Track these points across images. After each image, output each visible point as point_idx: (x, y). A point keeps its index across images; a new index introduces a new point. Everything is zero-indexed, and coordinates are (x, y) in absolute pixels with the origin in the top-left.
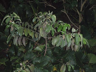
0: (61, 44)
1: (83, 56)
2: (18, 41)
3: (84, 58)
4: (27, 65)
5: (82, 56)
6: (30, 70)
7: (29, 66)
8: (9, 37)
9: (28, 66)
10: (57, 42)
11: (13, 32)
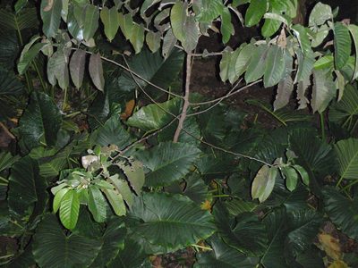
0: (269, 72)
1: (321, 150)
2: (71, 69)
3: (323, 156)
4: (115, 161)
5: (317, 150)
6: (129, 184)
7: (126, 165)
8: (27, 47)
9: (120, 164)
10: (251, 64)
11: (52, 21)
